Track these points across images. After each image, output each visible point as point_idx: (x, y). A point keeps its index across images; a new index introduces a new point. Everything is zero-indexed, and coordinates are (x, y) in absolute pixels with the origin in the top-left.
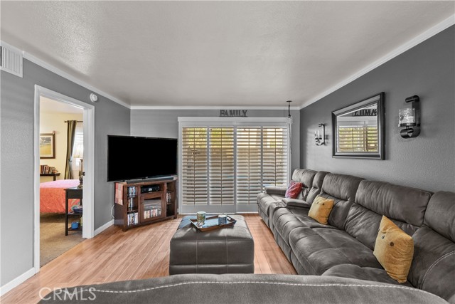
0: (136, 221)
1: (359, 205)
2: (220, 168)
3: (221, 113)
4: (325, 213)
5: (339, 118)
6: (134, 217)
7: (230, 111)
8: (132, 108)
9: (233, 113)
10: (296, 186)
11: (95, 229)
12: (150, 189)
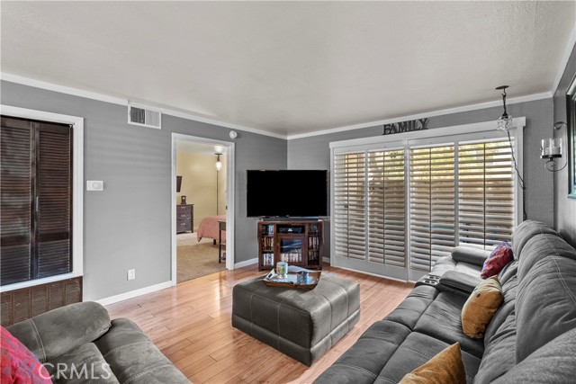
0: (272, 263)
6: (270, 257)
8: (289, 138)
11: (235, 262)
12: (290, 230)
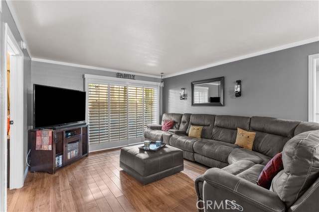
0: (61, 163)
1: (218, 126)
2: (118, 114)
3: (118, 75)
4: (199, 133)
5: (195, 87)
7: (125, 74)
9: (126, 76)
10: (170, 122)
12: (69, 134)
